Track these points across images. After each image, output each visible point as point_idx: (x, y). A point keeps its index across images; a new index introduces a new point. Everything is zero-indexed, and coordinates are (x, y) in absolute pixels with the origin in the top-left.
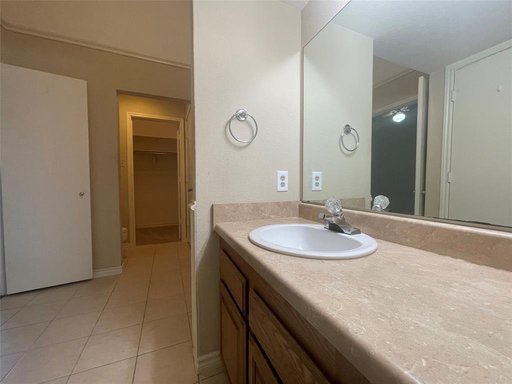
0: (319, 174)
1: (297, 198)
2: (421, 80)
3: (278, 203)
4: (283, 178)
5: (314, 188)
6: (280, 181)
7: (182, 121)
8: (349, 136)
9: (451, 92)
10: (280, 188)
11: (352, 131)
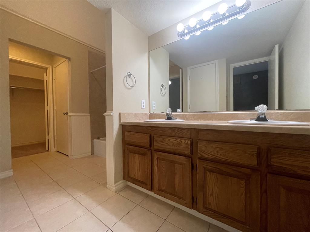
0: (155, 102)
1: (148, 112)
2: (180, 70)
3: (142, 113)
4: (143, 103)
5: (153, 108)
6: (142, 104)
7: (51, 67)
8: (163, 88)
9: (189, 77)
10: (143, 108)
11: (164, 87)
